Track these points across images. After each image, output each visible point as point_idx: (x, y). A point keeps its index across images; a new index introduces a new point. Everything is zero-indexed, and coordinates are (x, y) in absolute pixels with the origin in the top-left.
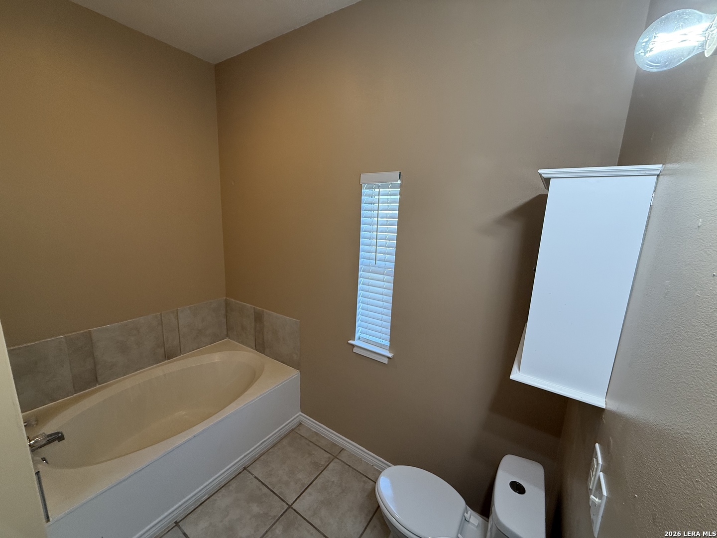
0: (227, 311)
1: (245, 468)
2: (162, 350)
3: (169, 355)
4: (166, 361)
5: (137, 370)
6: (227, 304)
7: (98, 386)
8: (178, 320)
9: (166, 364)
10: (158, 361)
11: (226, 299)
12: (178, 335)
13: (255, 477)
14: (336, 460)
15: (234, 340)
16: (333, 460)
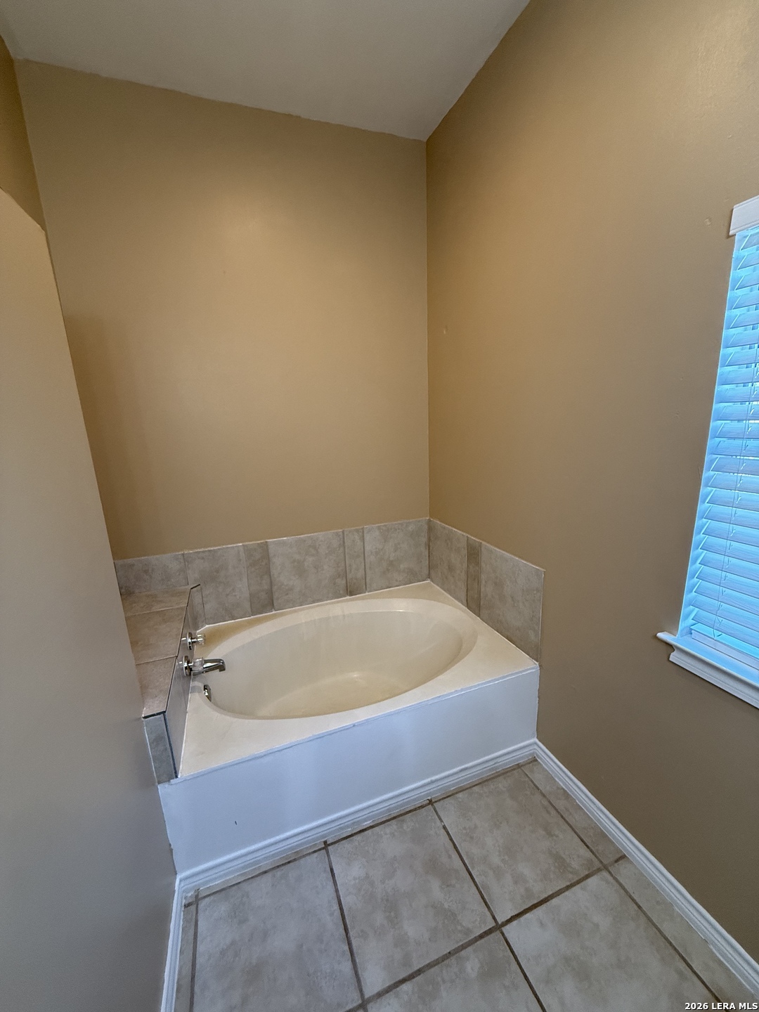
0: (429, 539)
1: (431, 802)
2: (344, 582)
3: (351, 590)
4: (348, 597)
5: (314, 602)
6: (431, 529)
7: (274, 612)
8: (364, 543)
9: (347, 601)
10: (337, 595)
11: (429, 521)
12: (363, 564)
13: (444, 827)
14: (605, 874)
15: (438, 585)
16: (599, 870)
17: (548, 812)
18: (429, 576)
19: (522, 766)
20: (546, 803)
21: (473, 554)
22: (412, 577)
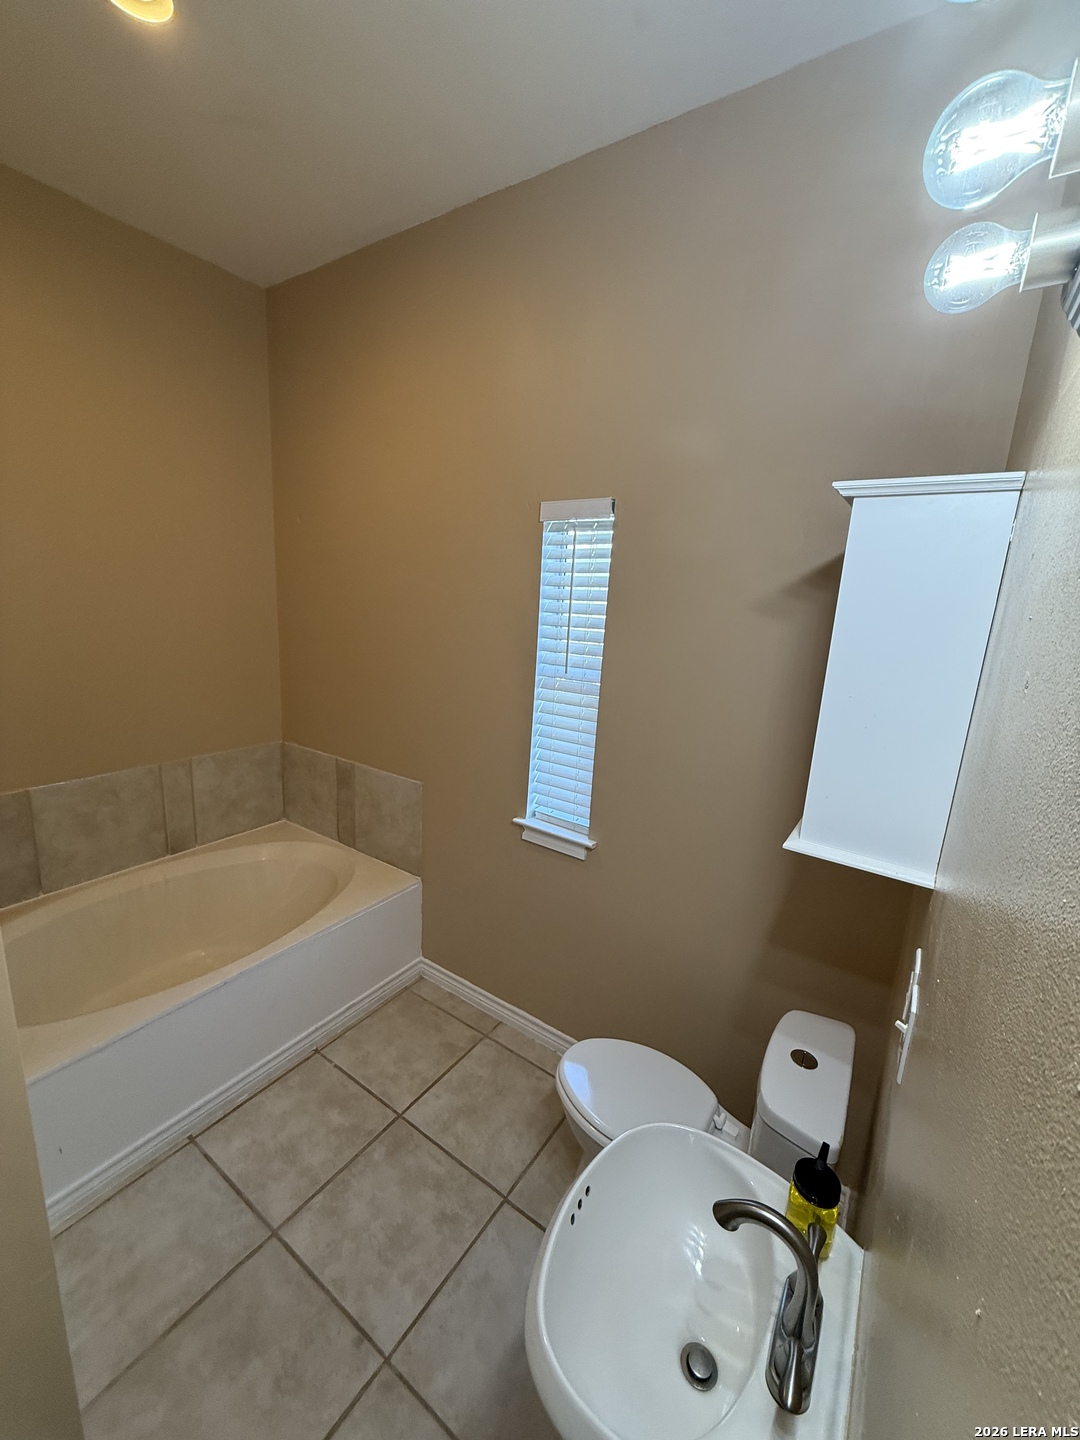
0: (283, 768)
1: (316, 1051)
2: (162, 836)
3: (174, 846)
4: (169, 856)
5: (113, 871)
6: (285, 753)
7: (42, 896)
8: (192, 780)
9: (169, 861)
10: (153, 856)
11: (283, 745)
12: (192, 809)
13: (336, 1066)
14: (487, 1041)
15: (297, 823)
16: (481, 1040)
17: (437, 1015)
18: (284, 815)
19: (411, 986)
20: (434, 1009)
21: (344, 778)
22: (262, 817)
